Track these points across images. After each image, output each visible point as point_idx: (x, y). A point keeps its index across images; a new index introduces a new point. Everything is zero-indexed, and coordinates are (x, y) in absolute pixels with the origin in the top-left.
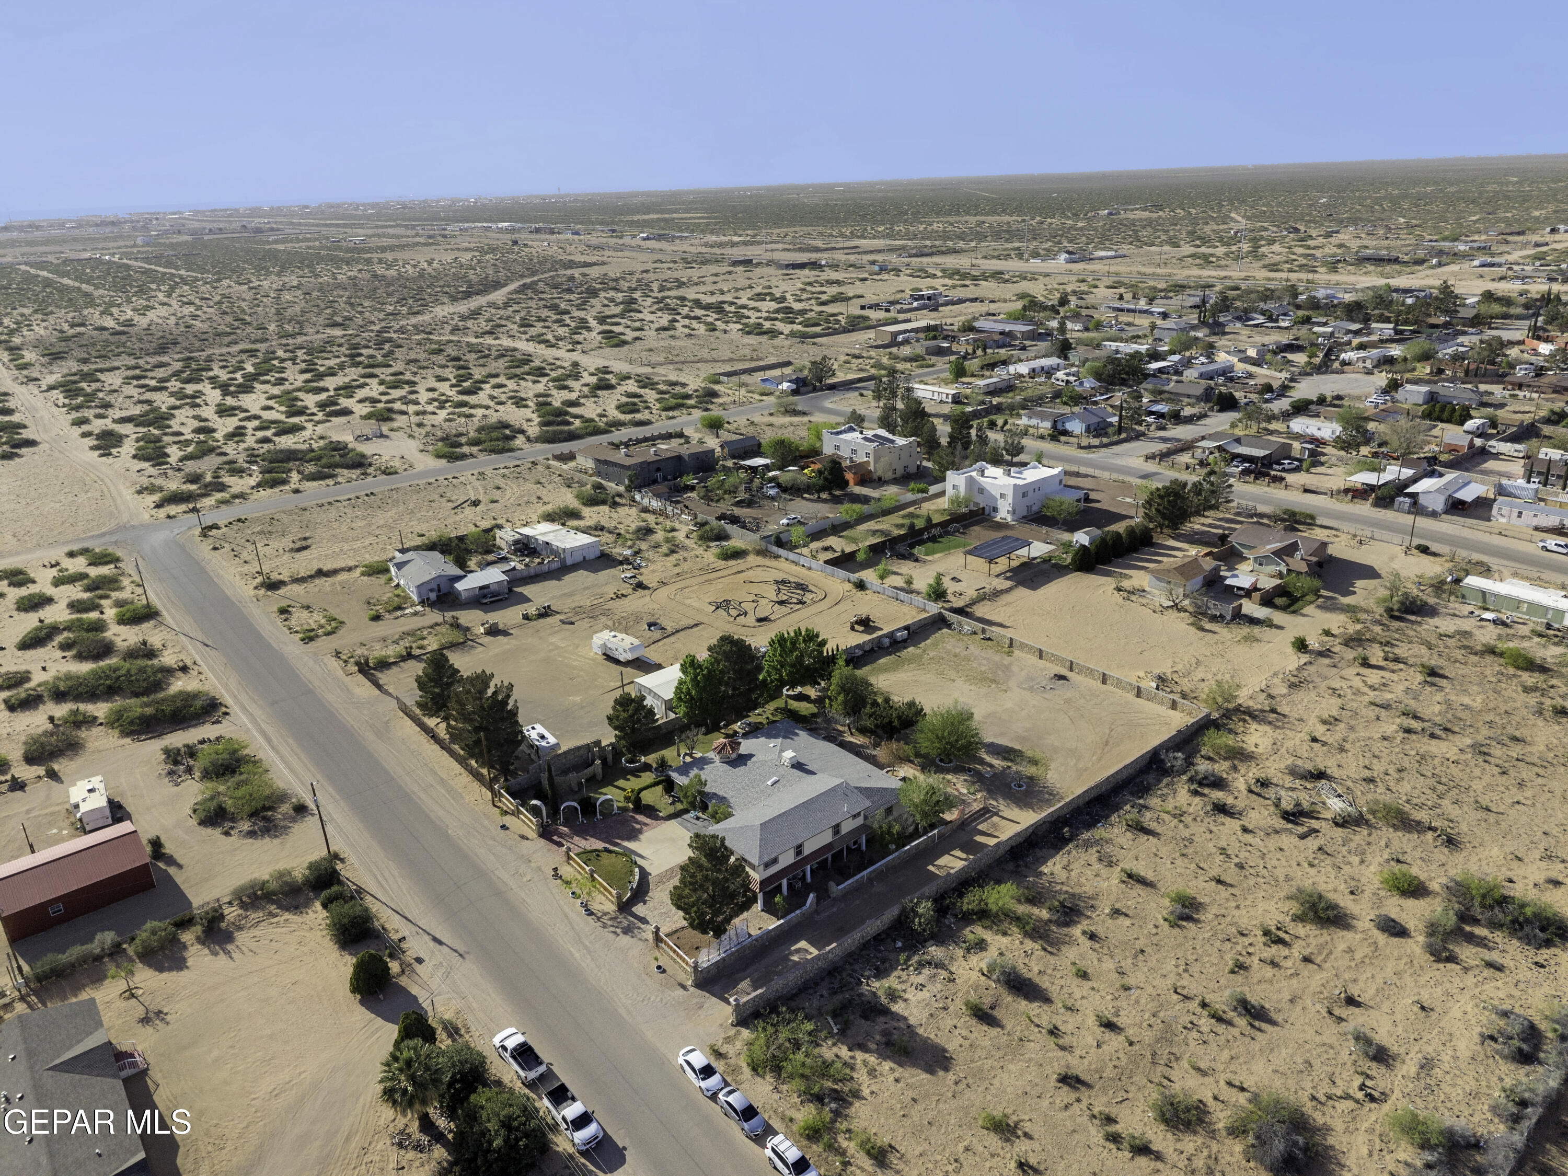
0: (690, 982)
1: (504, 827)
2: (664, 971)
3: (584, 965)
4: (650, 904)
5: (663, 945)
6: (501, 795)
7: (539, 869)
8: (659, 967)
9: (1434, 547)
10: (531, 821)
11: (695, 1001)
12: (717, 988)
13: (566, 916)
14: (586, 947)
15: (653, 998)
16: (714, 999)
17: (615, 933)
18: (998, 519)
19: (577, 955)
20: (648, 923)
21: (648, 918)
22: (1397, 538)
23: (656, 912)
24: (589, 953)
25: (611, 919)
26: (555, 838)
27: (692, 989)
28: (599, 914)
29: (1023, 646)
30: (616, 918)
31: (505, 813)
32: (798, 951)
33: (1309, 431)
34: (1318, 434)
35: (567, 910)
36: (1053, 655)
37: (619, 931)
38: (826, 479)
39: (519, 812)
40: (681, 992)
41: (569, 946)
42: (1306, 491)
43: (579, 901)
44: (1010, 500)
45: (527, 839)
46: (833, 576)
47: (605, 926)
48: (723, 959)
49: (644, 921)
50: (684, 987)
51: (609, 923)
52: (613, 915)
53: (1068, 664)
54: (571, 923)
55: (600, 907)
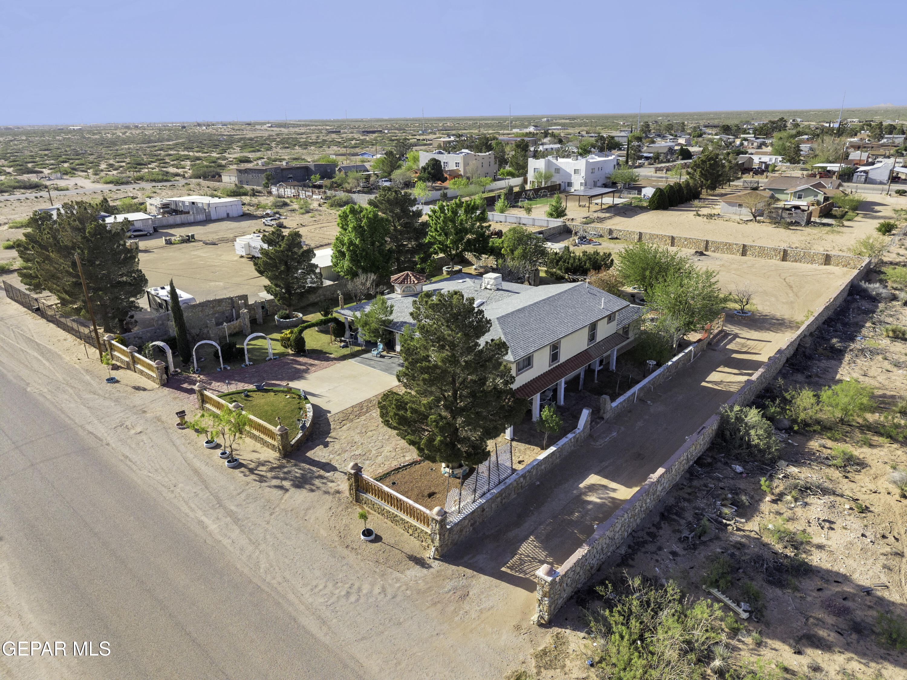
0: (430, 553)
1: (111, 380)
2: (378, 539)
3: (226, 542)
4: (335, 446)
5: (370, 496)
6: (112, 348)
7: (159, 419)
8: (367, 533)
10: (149, 367)
11: (449, 585)
12: (481, 559)
13: (196, 472)
14: (230, 514)
15: (366, 588)
16: (484, 578)
17: (281, 487)
19: (213, 527)
20: (335, 469)
21: (334, 463)
23: (346, 455)
24: (236, 521)
25: (272, 469)
26: (185, 386)
27: (436, 565)
28: (252, 465)
29: (653, 238)
30: (281, 467)
31: (115, 368)
32: (592, 488)
35: (197, 464)
37: (287, 484)
38: (429, 173)
39: (135, 361)
40: (416, 571)
41: (199, 514)
43: (219, 452)
44: (583, 174)
45: (144, 390)
47: (262, 479)
48: (482, 508)
49: (328, 467)
50: (420, 562)
51: (269, 475)
52: (276, 463)
54: (204, 481)
55: (254, 456)
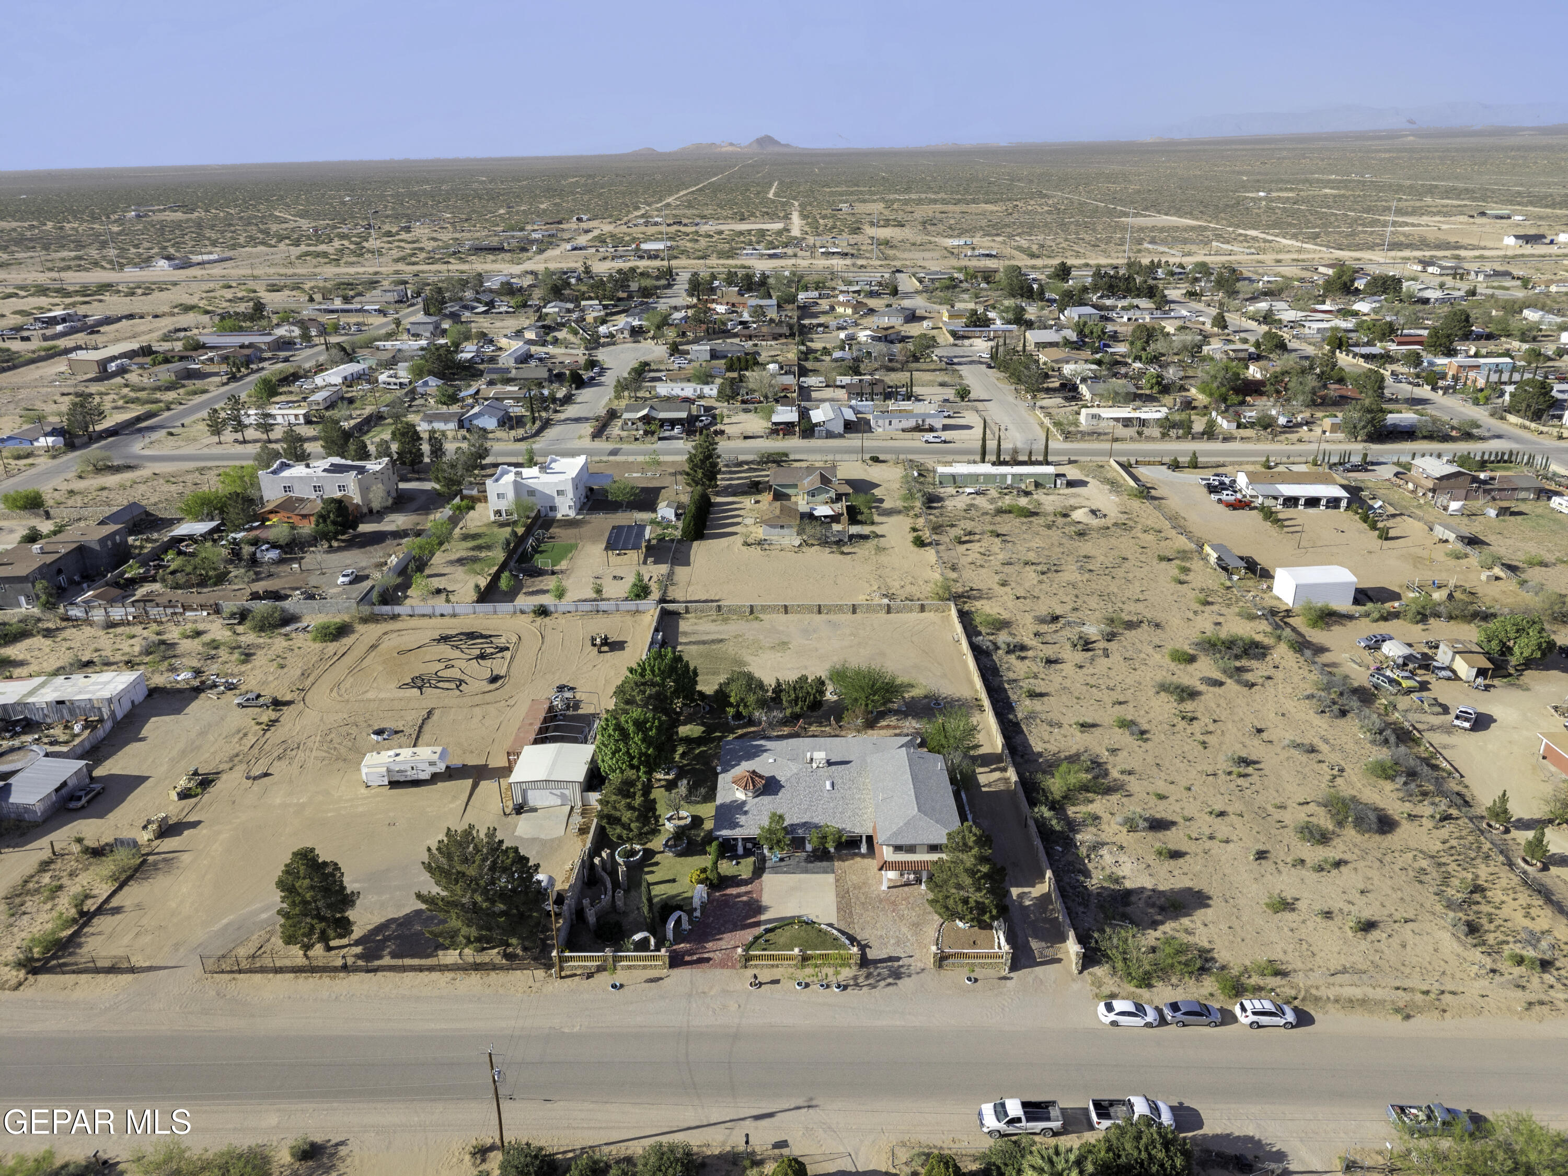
0: (1006, 971)
1: (616, 986)
2: (975, 980)
4: (874, 944)
5: (951, 960)
6: (564, 960)
7: (727, 991)
8: (969, 979)
9: (882, 457)
10: (649, 958)
12: (1024, 961)
13: (828, 1005)
14: (892, 1012)
15: (1005, 1003)
16: (1037, 969)
17: (889, 984)
18: (559, 516)
20: (899, 958)
21: (893, 954)
22: (854, 457)
25: (867, 978)
26: (687, 958)
27: (1012, 975)
28: (851, 983)
29: (764, 609)
32: (1021, 897)
33: (674, 393)
34: (683, 394)
35: (818, 999)
36: (799, 606)
37: (890, 981)
39: (616, 960)
40: (1010, 983)
42: (746, 438)
43: (816, 986)
44: (571, 495)
45: (661, 979)
46: (495, 612)
47: (872, 986)
50: (1005, 978)
51: (871, 982)
52: (863, 973)
53: (816, 609)
55: (841, 977)
